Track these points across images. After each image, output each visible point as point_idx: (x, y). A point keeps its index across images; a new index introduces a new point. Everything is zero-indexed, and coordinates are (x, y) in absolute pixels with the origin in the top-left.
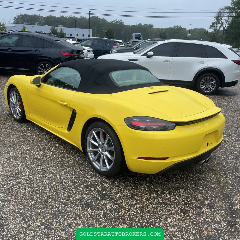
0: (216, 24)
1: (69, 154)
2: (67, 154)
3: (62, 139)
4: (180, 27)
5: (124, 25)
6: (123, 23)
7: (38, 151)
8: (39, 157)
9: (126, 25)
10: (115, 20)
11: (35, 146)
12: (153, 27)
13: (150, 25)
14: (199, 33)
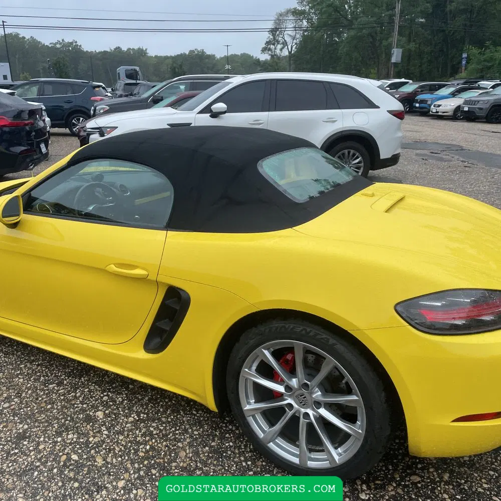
0: (274, 44)
1: (159, 419)
2: (154, 425)
3: (107, 371)
4: (203, 52)
5: (83, 51)
6: (80, 46)
7: (59, 434)
8: (75, 457)
9: (87, 51)
10: (61, 41)
11: (37, 415)
12: (148, 55)
13: (139, 49)
14: (241, 64)
